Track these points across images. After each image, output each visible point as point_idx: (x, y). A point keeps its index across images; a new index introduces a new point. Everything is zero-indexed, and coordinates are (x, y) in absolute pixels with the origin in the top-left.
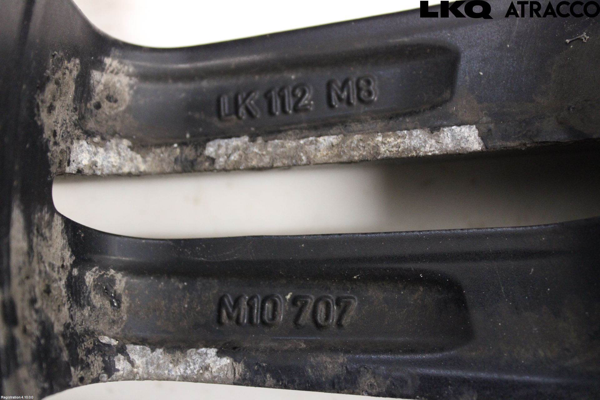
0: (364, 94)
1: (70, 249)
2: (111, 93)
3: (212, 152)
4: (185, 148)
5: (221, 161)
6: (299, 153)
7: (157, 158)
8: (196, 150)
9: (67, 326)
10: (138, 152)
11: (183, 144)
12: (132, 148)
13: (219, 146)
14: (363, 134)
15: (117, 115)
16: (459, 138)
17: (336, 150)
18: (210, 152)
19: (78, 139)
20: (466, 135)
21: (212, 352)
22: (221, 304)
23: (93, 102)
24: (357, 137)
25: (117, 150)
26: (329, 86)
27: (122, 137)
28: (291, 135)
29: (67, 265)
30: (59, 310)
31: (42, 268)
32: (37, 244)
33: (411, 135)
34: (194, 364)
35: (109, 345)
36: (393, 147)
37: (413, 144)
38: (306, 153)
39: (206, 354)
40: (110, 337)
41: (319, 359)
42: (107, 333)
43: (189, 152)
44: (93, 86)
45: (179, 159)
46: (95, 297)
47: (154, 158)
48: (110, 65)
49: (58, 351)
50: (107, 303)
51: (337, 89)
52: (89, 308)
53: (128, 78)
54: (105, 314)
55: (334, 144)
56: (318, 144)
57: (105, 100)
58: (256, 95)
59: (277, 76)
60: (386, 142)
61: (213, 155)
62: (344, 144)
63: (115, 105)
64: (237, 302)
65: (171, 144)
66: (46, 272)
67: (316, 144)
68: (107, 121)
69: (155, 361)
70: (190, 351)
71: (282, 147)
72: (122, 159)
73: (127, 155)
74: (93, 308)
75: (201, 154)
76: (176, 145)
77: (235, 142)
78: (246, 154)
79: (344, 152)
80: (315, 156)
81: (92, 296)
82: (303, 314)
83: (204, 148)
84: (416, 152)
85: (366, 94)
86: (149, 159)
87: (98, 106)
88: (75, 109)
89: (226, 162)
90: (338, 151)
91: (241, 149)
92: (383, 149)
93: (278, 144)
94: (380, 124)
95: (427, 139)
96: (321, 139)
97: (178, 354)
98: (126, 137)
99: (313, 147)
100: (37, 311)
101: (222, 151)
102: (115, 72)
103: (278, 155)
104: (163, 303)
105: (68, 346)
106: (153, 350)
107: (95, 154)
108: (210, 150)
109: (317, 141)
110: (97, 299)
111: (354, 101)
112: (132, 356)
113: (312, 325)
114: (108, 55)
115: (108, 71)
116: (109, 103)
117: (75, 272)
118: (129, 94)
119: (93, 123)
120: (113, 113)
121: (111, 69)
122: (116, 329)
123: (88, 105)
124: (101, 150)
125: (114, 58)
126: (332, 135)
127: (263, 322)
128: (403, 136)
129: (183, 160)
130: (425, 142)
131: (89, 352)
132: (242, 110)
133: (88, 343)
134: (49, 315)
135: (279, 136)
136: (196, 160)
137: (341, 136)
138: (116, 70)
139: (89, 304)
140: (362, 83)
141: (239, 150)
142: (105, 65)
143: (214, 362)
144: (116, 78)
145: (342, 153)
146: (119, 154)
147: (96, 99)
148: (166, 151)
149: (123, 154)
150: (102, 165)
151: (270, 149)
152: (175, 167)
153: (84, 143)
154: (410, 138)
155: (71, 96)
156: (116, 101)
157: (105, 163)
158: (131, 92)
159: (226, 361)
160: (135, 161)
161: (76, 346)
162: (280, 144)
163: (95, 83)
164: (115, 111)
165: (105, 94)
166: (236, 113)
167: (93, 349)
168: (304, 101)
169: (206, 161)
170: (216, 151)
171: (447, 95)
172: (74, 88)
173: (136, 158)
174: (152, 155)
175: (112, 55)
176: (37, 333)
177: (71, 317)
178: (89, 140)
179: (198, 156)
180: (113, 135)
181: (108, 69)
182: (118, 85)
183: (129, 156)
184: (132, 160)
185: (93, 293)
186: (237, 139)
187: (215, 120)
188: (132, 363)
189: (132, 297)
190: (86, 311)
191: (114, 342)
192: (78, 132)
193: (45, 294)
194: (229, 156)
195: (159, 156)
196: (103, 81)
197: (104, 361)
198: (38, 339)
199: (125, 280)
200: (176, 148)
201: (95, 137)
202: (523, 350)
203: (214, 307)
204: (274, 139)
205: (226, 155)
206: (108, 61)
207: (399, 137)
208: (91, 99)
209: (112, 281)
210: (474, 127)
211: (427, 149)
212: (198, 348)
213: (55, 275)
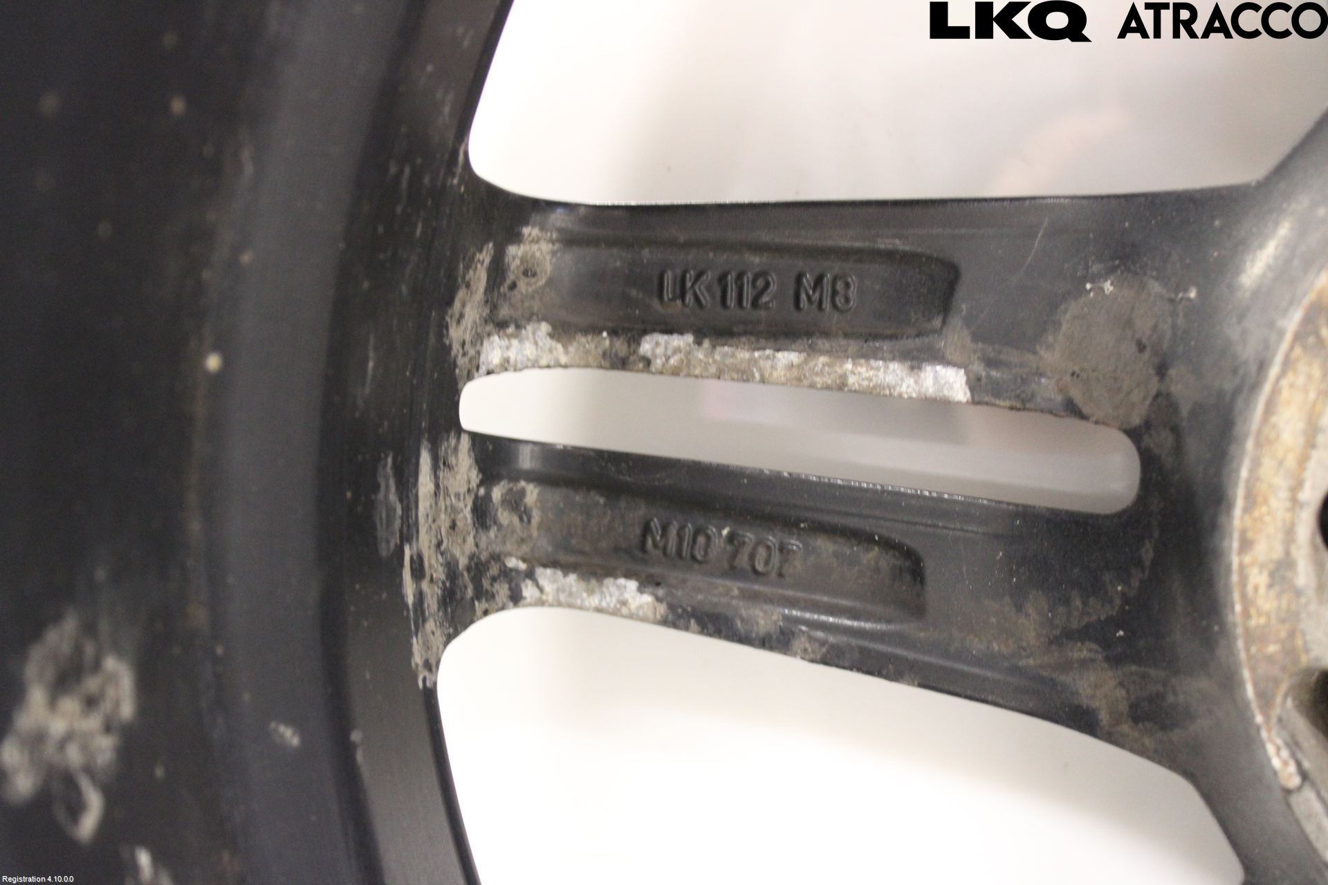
0: (839, 301)
1: (477, 468)
2: (530, 266)
3: (647, 350)
4: (615, 339)
5: (658, 363)
6: (751, 367)
7: (581, 348)
8: (629, 346)
9: (471, 557)
10: (558, 340)
11: (613, 333)
12: (551, 336)
13: (657, 344)
14: (830, 356)
15: (536, 292)
16: (943, 382)
17: (796, 373)
18: (645, 349)
19: (489, 335)
20: (951, 380)
21: (632, 585)
22: (646, 529)
23: (508, 282)
24: (823, 359)
25: (534, 338)
26: (799, 278)
27: (539, 320)
28: (744, 343)
29: (473, 487)
30: (464, 541)
31: (448, 503)
32: (444, 478)
33: (887, 368)
34: (611, 596)
35: (516, 571)
36: (863, 380)
37: (887, 379)
38: (760, 370)
39: (625, 587)
40: (518, 558)
41: (751, 612)
42: (514, 552)
43: (620, 346)
44: (508, 265)
45: (608, 352)
46: (502, 514)
47: (578, 349)
48: (530, 235)
49: (463, 589)
50: (516, 520)
51: (808, 287)
52: (496, 528)
53: (550, 246)
54: (513, 532)
55: (794, 364)
56: (775, 360)
57: (521, 275)
58: (709, 276)
59: (736, 257)
60: (856, 372)
61: (649, 354)
62: (806, 365)
63: (533, 280)
64: (665, 529)
65: (600, 332)
66: (452, 506)
67: (773, 360)
68: (523, 302)
69: (567, 589)
70: (609, 581)
71: (732, 357)
72: (539, 350)
73: (545, 345)
74: (500, 527)
75: (634, 352)
76: (605, 334)
77: (677, 341)
78: (689, 361)
79: (805, 375)
80: (771, 374)
81: (499, 513)
82: (740, 556)
83: (639, 344)
84: (890, 390)
85: (843, 300)
86: (572, 349)
87: (513, 286)
88: (487, 302)
89: (663, 365)
90: (798, 373)
91: (683, 351)
92: (851, 380)
93: (727, 353)
94: (853, 346)
95: (904, 377)
96: (780, 355)
97: (594, 582)
98: (544, 319)
99: (769, 363)
100: (442, 554)
101: (659, 351)
102: (537, 241)
103: (727, 366)
104: (580, 518)
105: (473, 579)
106: (565, 575)
107: (508, 348)
108: (647, 346)
109: (774, 357)
110: (504, 517)
111: (827, 305)
112: (542, 582)
113: (748, 568)
114: (527, 223)
115: (527, 242)
116: (526, 280)
117: (482, 491)
118: (551, 263)
119: (506, 308)
120: (530, 290)
121: (531, 238)
122: (525, 548)
123: (502, 290)
124: (515, 342)
125: (534, 226)
126: (794, 351)
127: (693, 558)
128: (877, 368)
129: (613, 356)
130: (902, 380)
131: (494, 579)
132: (689, 297)
133: (494, 570)
134: (455, 552)
135: (730, 341)
136: (628, 358)
137: (803, 355)
138: (536, 239)
139: (495, 523)
140: (840, 285)
141: (680, 351)
142: (523, 236)
143: (634, 598)
144: (535, 247)
145: (802, 377)
146: (536, 344)
147: (511, 277)
148: (592, 340)
149: (540, 343)
150: (516, 360)
151: (717, 357)
152: (603, 362)
153: (495, 338)
154: (885, 372)
155: (482, 290)
156: (534, 275)
157: (520, 357)
158: (554, 260)
159: (647, 599)
160: (555, 353)
161: (481, 575)
162: (730, 353)
163: (511, 259)
164: (534, 287)
165: (522, 269)
166: (683, 297)
167: (499, 576)
168: (765, 299)
169: (640, 361)
170: (653, 350)
171: (937, 322)
172: (485, 279)
173: (556, 349)
174: (575, 344)
175: (532, 220)
176: (443, 577)
177: (477, 545)
178: (501, 332)
179: (630, 354)
180: (529, 320)
181: (527, 239)
182: (538, 254)
183: (548, 346)
184: (551, 351)
185: (500, 510)
186: (680, 337)
187: (655, 302)
188: (541, 590)
189: (543, 509)
190: (492, 533)
191: (523, 566)
192: (489, 327)
193: (451, 531)
194: (668, 359)
195: (584, 347)
196: (520, 254)
197: (510, 589)
198: (444, 583)
199: (536, 491)
200: (605, 338)
201: (508, 326)
202: (977, 639)
203: (638, 531)
204: (723, 345)
205: (665, 356)
206: (526, 231)
207: (872, 368)
208: (505, 280)
209: (522, 493)
210: (962, 372)
211: (904, 389)
212: (616, 577)
213: (461, 505)
